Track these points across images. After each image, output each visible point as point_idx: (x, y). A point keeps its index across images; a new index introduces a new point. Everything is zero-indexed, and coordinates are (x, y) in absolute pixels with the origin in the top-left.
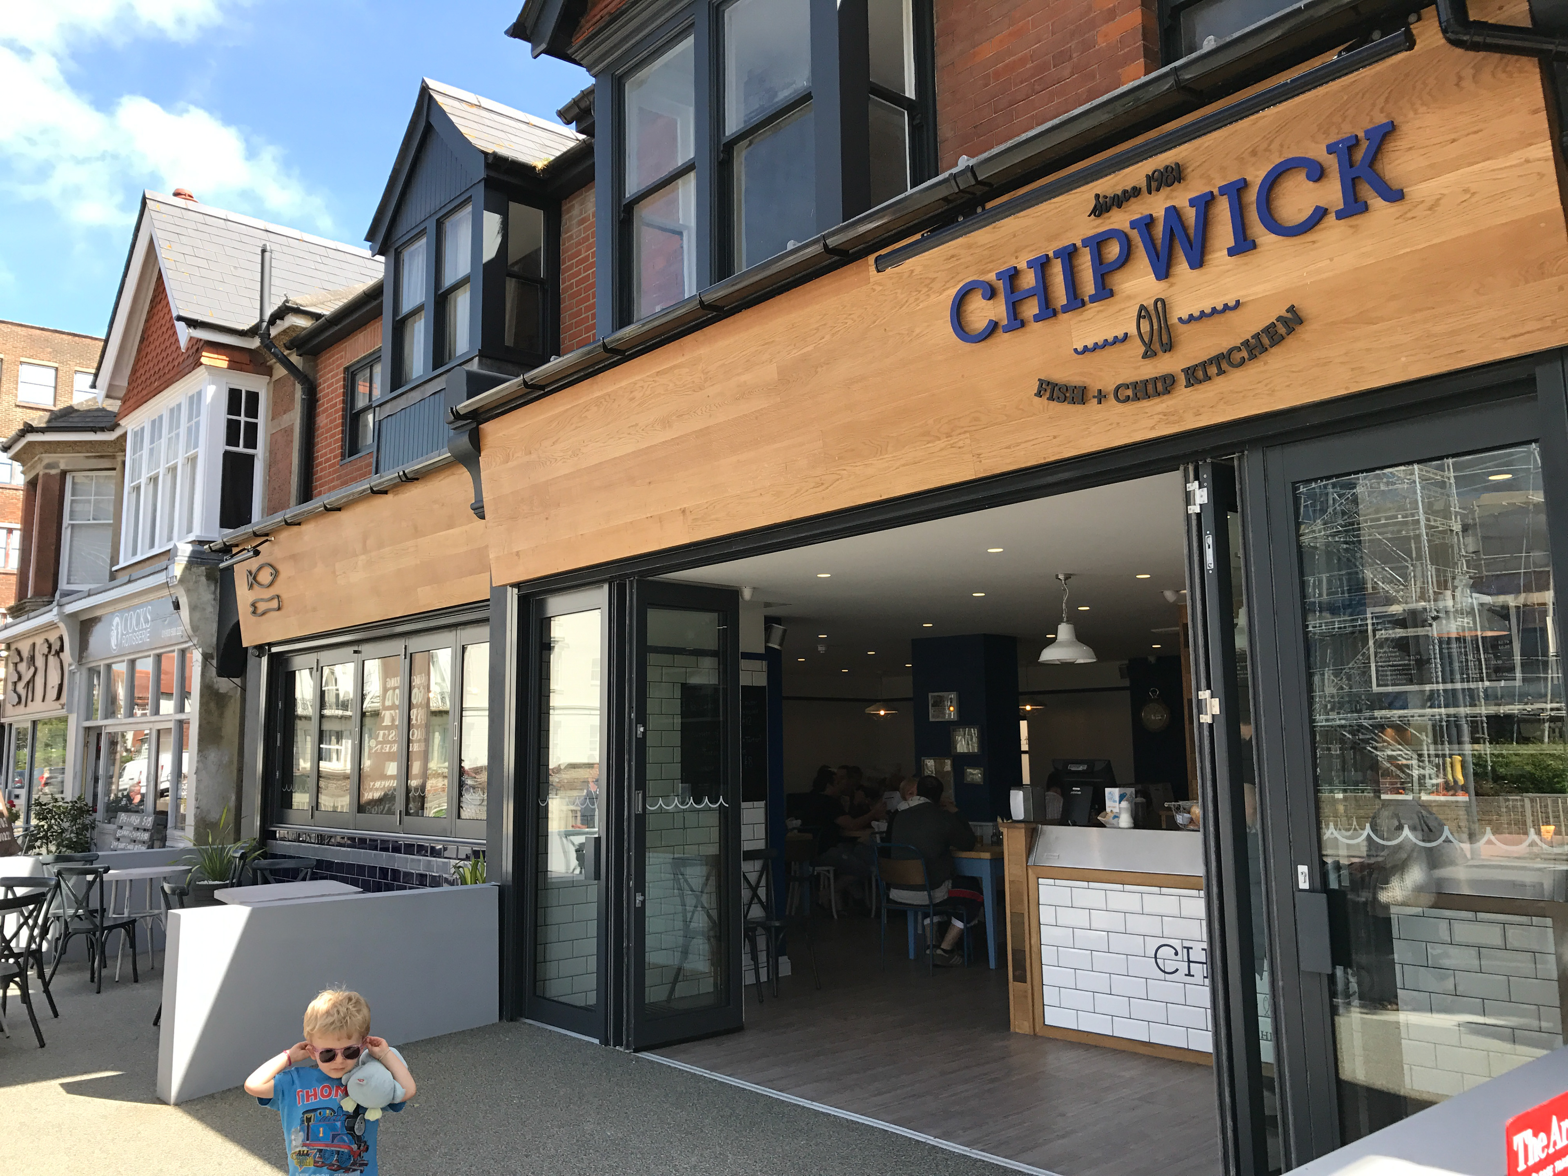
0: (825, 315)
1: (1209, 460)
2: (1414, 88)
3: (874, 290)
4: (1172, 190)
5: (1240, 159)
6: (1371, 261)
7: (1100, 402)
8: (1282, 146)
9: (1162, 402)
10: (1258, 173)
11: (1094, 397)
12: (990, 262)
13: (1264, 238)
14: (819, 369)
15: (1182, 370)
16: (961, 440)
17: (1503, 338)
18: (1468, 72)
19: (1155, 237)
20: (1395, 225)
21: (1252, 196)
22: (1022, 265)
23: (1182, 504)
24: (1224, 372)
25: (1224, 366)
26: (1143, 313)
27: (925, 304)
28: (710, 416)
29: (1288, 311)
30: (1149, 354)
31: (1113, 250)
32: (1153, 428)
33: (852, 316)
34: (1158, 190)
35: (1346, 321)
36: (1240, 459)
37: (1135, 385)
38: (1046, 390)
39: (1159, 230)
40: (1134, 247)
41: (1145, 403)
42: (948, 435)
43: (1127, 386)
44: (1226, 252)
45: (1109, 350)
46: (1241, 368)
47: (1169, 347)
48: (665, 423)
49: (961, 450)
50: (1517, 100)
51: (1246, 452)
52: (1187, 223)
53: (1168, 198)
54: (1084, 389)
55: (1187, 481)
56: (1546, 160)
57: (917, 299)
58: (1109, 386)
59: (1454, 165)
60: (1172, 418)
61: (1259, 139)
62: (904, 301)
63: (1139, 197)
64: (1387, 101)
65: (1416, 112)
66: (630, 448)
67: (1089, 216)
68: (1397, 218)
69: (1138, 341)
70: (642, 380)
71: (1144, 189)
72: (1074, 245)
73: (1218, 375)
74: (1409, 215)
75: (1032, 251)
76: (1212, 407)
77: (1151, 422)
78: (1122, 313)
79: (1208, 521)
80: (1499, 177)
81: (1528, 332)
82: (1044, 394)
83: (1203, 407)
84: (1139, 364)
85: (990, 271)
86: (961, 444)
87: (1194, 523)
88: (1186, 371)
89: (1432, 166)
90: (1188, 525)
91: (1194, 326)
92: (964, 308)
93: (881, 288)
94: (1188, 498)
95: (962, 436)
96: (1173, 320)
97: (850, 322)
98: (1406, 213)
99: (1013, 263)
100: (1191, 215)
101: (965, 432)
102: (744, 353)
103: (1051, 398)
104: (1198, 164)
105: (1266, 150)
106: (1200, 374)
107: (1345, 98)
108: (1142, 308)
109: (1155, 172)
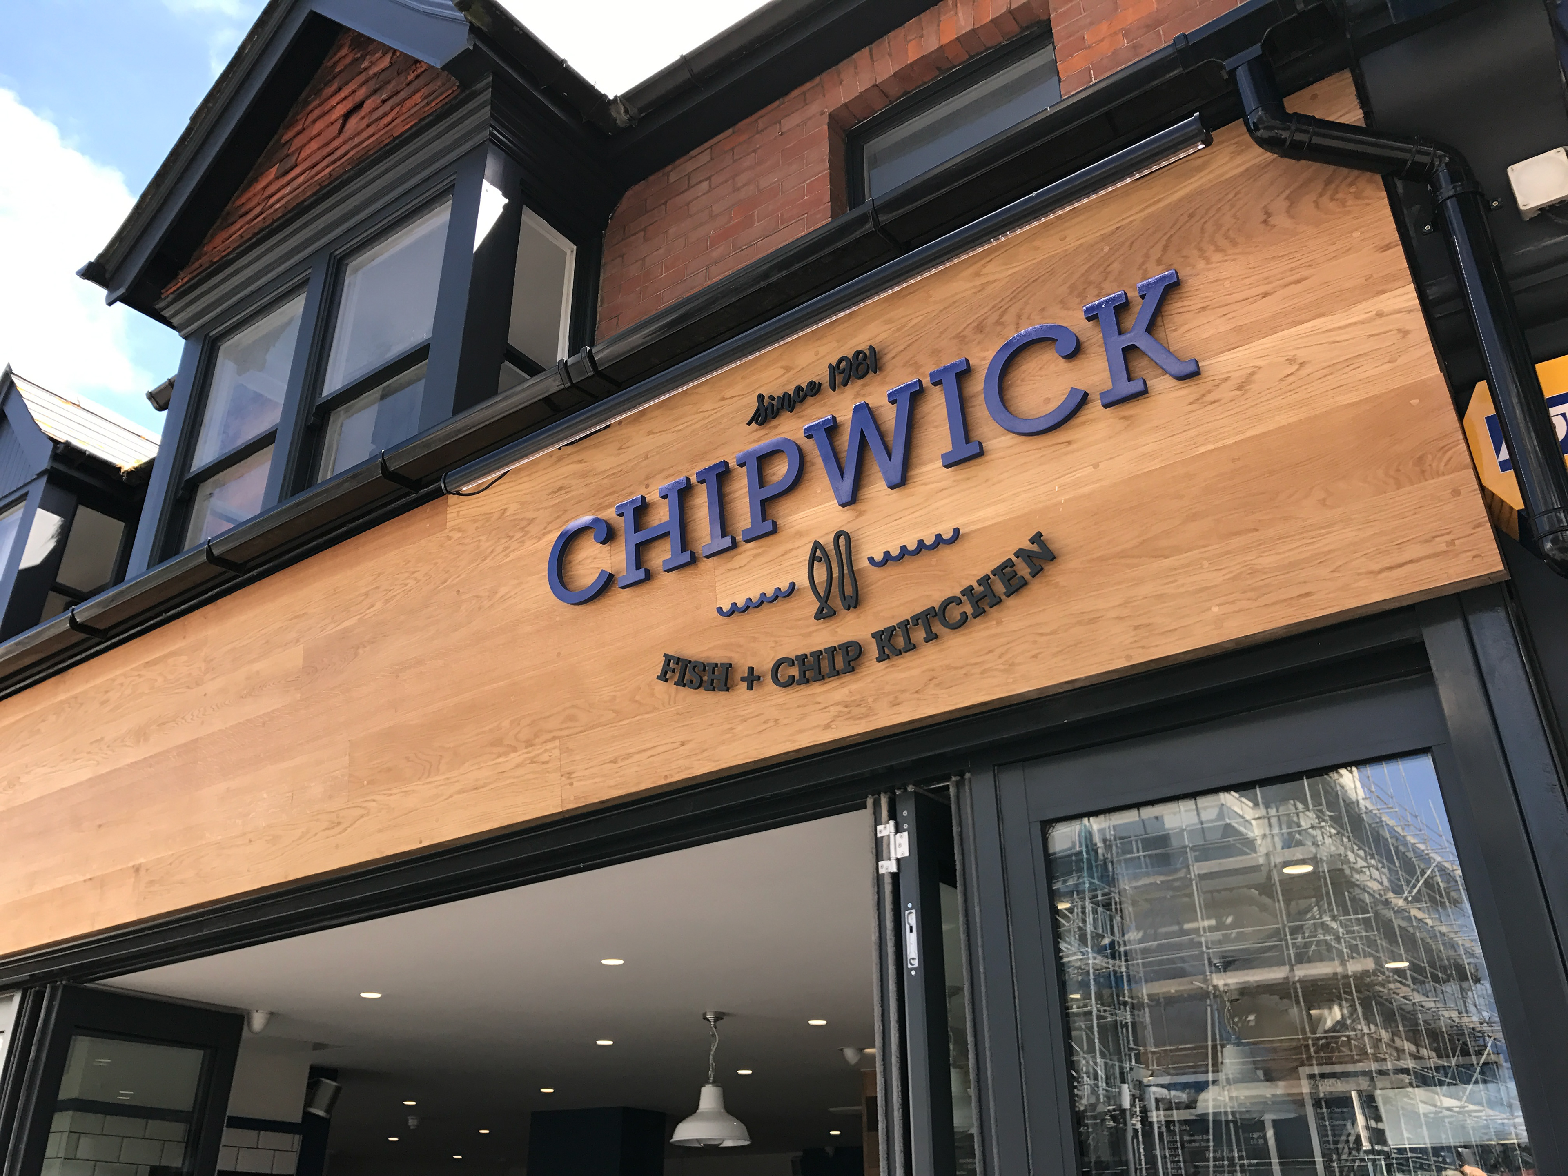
0: (379, 575)
1: (911, 788)
2: (1203, 230)
3: (449, 538)
4: (864, 385)
5: (961, 339)
6: (1156, 465)
7: (751, 688)
8: (1019, 317)
9: (842, 686)
10: (986, 354)
11: (743, 679)
12: (610, 494)
13: (994, 441)
14: (361, 651)
15: (874, 635)
16: (546, 751)
17: (1371, 572)
18: (1281, 204)
19: (839, 449)
20: (1188, 413)
21: (977, 385)
22: (653, 496)
23: (871, 857)
24: (936, 637)
25: (937, 627)
26: (817, 554)
27: (518, 553)
28: (202, 723)
29: (1032, 541)
30: (825, 613)
31: (780, 470)
32: (827, 727)
33: (415, 575)
34: (845, 384)
35: (1123, 555)
36: (959, 785)
37: (802, 659)
38: (673, 671)
39: (845, 440)
40: (808, 464)
41: (817, 689)
42: (529, 744)
43: (791, 662)
44: (940, 463)
45: (766, 609)
46: (962, 631)
47: (854, 602)
48: (141, 735)
49: (544, 766)
50: (1356, 234)
51: (968, 775)
52: (884, 428)
53: (858, 395)
54: (729, 667)
55: (877, 822)
56: (1410, 311)
57: (506, 549)
58: (764, 663)
59: (1271, 327)
60: (856, 711)
61: (985, 310)
62: (489, 550)
63: (818, 397)
64: (1165, 248)
65: (1208, 260)
66: (85, 774)
67: (749, 424)
68: (1191, 404)
69: (810, 596)
70: (125, 675)
71: (826, 384)
72: (726, 464)
73: (927, 640)
74: (1210, 398)
75: (669, 476)
76: (916, 692)
77: (824, 718)
78: (788, 556)
79: (910, 886)
80: (1338, 339)
81: (1411, 562)
82: (672, 678)
83: (904, 691)
84: (812, 629)
85: (610, 506)
86: (545, 757)
87: (888, 888)
88: (878, 636)
89: (1238, 330)
90: (878, 893)
91: (893, 572)
92: (570, 557)
93: (460, 535)
94: (879, 849)
95: (549, 745)
96: (862, 563)
97: (411, 583)
98: (1204, 395)
99: (643, 491)
100: (889, 415)
101: (554, 738)
102: (264, 632)
103: (681, 683)
104: (902, 348)
105: (998, 323)
106: (900, 642)
107: (1107, 249)
108: (817, 546)
109: (840, 361)
